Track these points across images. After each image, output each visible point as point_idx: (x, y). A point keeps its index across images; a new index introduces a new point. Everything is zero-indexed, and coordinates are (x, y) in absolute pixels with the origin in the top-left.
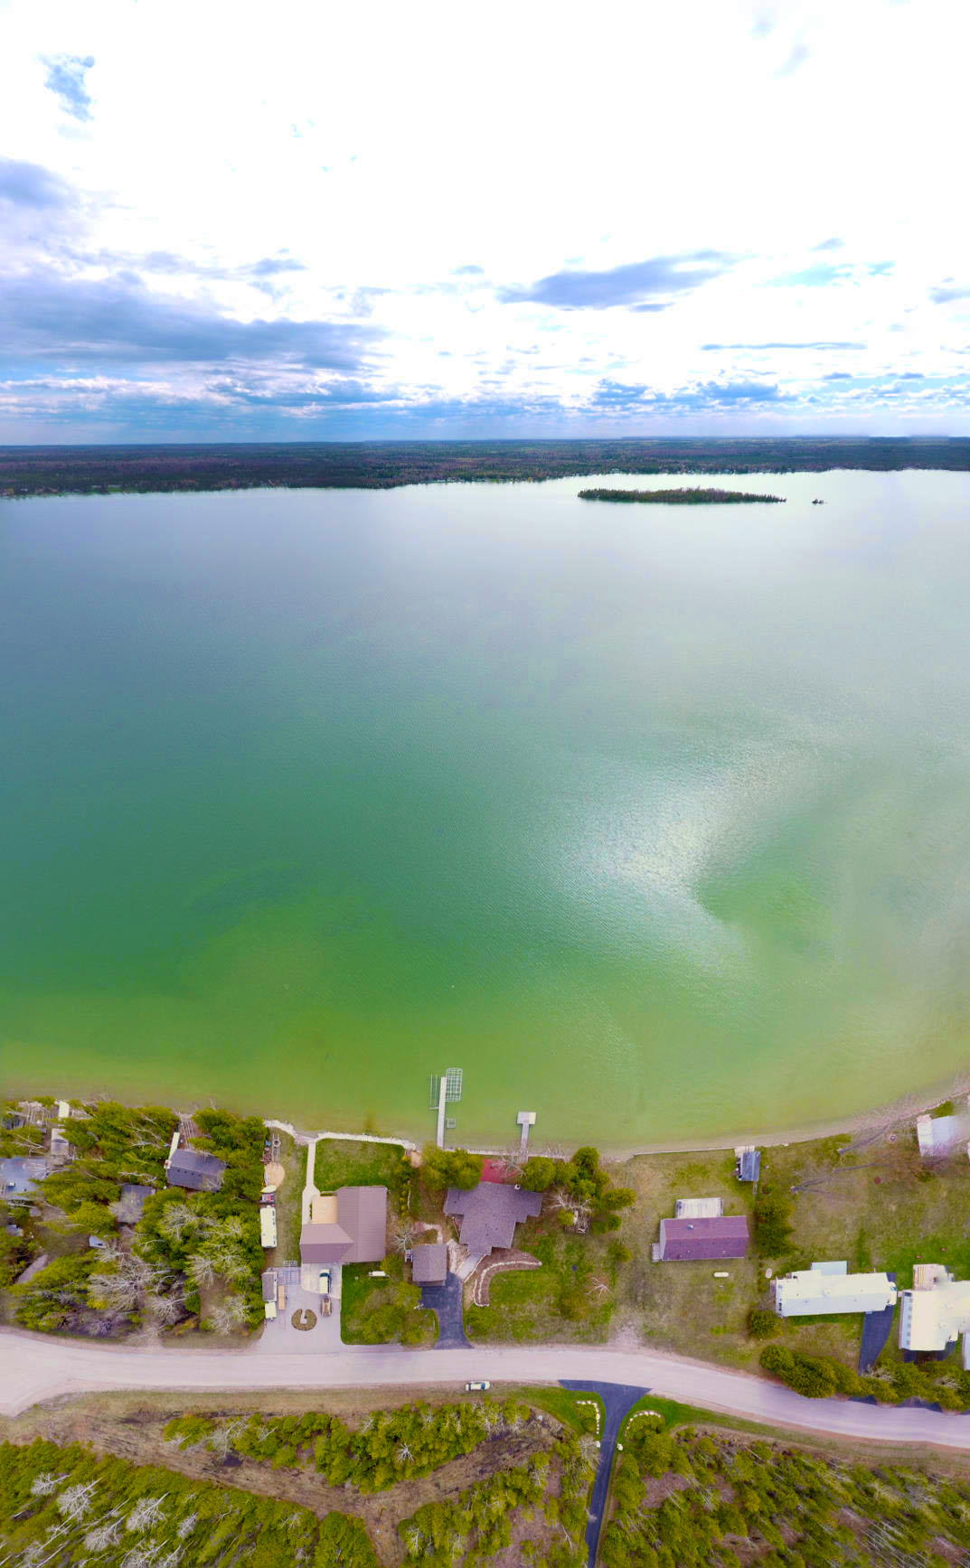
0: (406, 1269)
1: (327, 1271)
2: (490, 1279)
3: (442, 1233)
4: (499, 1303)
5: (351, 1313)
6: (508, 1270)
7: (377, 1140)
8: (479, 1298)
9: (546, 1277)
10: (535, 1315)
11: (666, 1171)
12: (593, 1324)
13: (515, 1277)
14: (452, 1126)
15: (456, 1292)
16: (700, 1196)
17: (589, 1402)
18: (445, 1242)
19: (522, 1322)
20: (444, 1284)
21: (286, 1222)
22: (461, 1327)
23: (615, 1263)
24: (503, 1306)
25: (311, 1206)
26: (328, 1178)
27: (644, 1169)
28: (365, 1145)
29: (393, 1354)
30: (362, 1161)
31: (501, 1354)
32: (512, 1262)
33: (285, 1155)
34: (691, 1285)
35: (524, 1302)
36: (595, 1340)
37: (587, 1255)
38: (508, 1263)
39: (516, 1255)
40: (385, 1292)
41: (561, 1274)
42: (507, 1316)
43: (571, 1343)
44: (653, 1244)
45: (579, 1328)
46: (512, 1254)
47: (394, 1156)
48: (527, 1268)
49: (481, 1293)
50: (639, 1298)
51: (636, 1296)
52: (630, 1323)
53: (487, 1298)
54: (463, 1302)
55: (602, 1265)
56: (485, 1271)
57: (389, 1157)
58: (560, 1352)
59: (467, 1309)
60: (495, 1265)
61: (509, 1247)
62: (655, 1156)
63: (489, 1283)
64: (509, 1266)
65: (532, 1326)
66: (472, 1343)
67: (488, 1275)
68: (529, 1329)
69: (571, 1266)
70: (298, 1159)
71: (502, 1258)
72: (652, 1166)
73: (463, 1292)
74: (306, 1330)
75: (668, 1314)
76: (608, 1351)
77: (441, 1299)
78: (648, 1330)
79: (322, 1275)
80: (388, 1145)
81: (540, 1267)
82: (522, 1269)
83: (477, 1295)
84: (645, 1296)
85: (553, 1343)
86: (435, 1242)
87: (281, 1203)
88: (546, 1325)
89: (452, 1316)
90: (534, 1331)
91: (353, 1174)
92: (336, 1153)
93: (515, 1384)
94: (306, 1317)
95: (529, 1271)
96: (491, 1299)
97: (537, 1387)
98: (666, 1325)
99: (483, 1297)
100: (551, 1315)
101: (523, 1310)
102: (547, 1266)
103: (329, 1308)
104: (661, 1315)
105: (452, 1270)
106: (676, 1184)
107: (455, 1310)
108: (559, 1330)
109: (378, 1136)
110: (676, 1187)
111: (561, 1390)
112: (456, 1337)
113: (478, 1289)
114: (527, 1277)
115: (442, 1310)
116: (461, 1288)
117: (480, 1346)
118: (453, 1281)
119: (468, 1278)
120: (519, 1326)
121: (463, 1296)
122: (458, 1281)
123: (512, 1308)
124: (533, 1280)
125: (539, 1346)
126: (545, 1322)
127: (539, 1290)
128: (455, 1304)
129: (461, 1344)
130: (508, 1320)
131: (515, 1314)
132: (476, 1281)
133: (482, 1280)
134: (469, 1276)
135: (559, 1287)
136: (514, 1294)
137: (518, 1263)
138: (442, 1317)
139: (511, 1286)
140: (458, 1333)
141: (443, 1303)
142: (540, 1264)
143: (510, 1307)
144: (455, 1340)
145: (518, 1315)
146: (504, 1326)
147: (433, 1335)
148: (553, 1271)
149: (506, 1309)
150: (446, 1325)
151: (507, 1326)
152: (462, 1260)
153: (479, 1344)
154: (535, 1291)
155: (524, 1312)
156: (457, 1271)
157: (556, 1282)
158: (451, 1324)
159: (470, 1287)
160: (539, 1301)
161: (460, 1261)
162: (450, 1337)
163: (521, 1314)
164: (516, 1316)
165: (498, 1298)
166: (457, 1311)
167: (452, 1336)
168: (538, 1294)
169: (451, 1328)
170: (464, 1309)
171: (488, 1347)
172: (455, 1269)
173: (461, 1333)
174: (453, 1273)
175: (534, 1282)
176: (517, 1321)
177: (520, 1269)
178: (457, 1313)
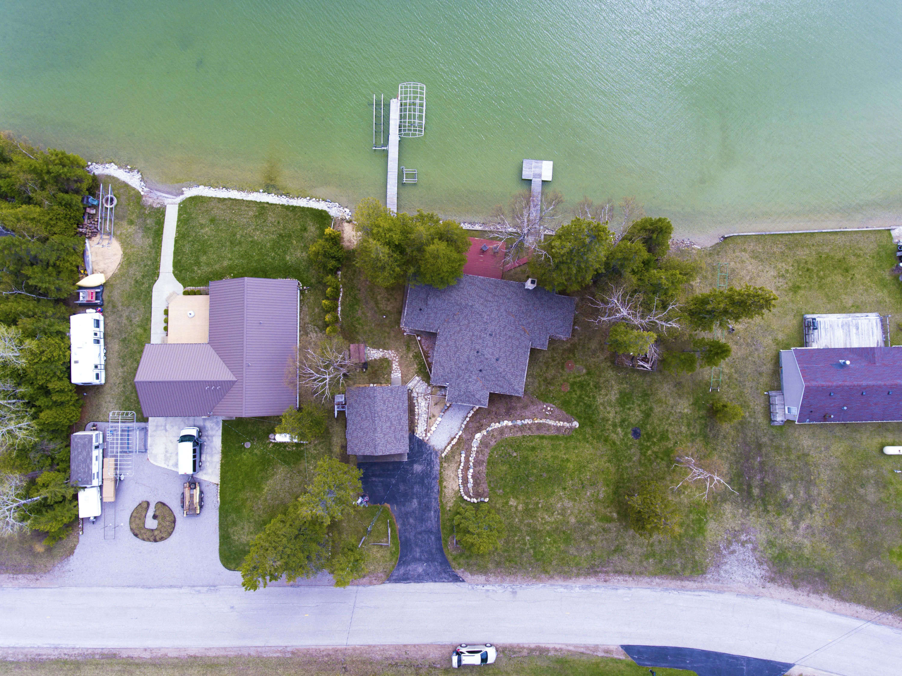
0: (337, 429)
1: (193, 432)
2: (487, 451)
3: (400, 365)
4: (506, 495)
5: (238, 510)
6: (519, 434)
7: (283, 201)
8: (470, 485)
9: (588, 450)
10: (573, 520)
11: (779, 266)
13: (533, 449)
14: (410, 181)
15: (427, 474)
16: (843, 310)
18: (405, 382)
19: (549, 534)
20: (405, 459)
21: (124, 340)
22: (439, 539)
23: (706, 426)
24: (513, 502)
25: (166, 312)
26: (198, 263)
27: (743, 261)
28: (263, 207)
29: (317, 589)
30: (258, 236)
31: (514, 593)
32: (526, 421)
33: (125, 223)
34: (842, 467)
35: (549, 496)
36: (684, 569)
37: (657, 409)
38: (519, 422)
39: (533, 408)
40: (300, 472)
41: (614, 443)
42: (521, 521)
43: (641, 573)
44: (773, 393)
45: (652, 545)
46: (525, 407)
47: (312, 229)
48: (552, 433)
49: (473, 477)
50: (756, 491)
51: (750, 486)
52: (743, 537)
53: (484, 487)
54: (440, 492)
55: (684, 429)
56: (478, 436)
57: (305, 230)
58: (620, 591)
59: (450, 505)
60: (496, 425)
61: (521, 395)
62: (760, 238)
63: (486, 458)
64: (523, 428)
65: (567, 540)
66: (459, 572)
67: (484, 443)
68: (562, 547)
69: (630, 430)
70: (146, 229)
71: (508, 415)
72: (755, 256)
73: (441, 473)
74: (155, 541)
75: (807, 522)
76: (708, 590)
77: (402, 487)
78: (776, 551)
79: (185, 439)
80: (303, 209)
81: (576, 430)
82: (544, 432)
83: (465, 481)
84: (763, 488)
85: (607, 572)
86: (389, 381)
87: (114, 307)
88: (593, 538)
89: (422, 520)
90: (573, 551)
91: (242, 257)
92: (213, 221)
93: (542, 651)
94: (155, 517)
95: (556, 438)
96: (492, 489)
97: (584, 658)
98: (806, 541)
99: (476, 484)
100: (601, 520)
101: (549, 509)
102: (588, 430)
103: (197, 499)
104: (796, 523)
105: (420, 432)
106: (799, 287)
107: (428, 508)
108: (618, 550)
109: (287, 195)
110: (801, 292)
111: (628, 665)
112: (430, 560)
113: (466, 468)
114: (554, 448)
115: (403, 508)
116: (437, 467)
117: (476, 577)
118: (422, 453)
119: (449, 448)
120: (545, 540)
121: (441, 482)
122: (431, 453)
123: (531, 506)
124: (565, 454)
125: (582, 579)
126: (591, 533)
127: (577, 473)
128: (427, 495)
129: (439, 573)
130: (524, 529)
131: (535, 517)
132: (463, 455)
133: (473, 455)
134: (451, 445)
135: (613, 469)
136: (532, 479)
137: (536, 422)
138: (404, 521)
139: (526, 464)
140: (434, 551)
141: (405, 495)
142: (576, 424)
143: (527, 504)
144: (430, 566)
145: (542, 519)
146: (516, 538)
147: (388, 555)
148: (599, 437)
149: (520, 508)
150: (411, 536)
151: (524, 539)
152: (436, 414)
153: (472, 574)
154: (570, 475)
155: (553, 513)
156: (429, 434)
157: (606, 458)
158: (420, 533)
159: (454, 465)
160: (578, 494)
161: (434, 416)
162: (420, 560)
163: (546, 517)
164: (538, 521)
165: (504, 486)
166: (430, 510)
167: (423, 557)
168: (576, 480)
169: (422, 542)
170: (443, 506)
171: (490, 579)
172: (426, 430)
173: (441, 550)
174: (421, 438)
175: (567, 459)
176: (540, 531)
177: (542, 434)
178: (432, 513)
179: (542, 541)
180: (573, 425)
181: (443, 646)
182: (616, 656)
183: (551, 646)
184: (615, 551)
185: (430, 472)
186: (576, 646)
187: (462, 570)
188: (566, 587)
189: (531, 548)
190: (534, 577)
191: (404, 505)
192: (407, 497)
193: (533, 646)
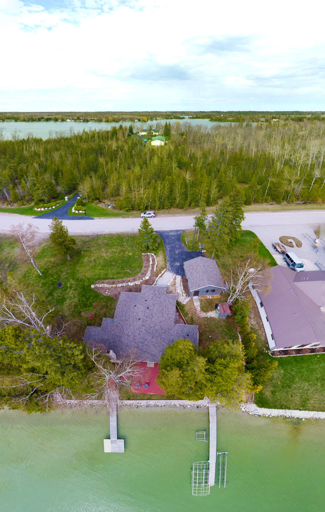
2: (143, 271)
3: (196, 309)
4: (134, 256)
6: (125, 279)
9: (89, 275)
10: (103, 250)
13: (118, 273)
15: (173, 262)
18: (191, 301)
22: (165, 242)
24: (130, 254)
28: (303, 406)
32: (120, 285)
35: (113, 257)
38: (124, 284)
39: (116, 292)
41: (73, 279)
46: (119, 292)
48: (106, 281)
49: (150, 261)
53: (144, 258)
54: (165, 256)
56: (147, 278)
58: (88, 231)
59: (160, 252)
60: (137, 283)
63: (143, 268)
64: (122, 282)
65: (107, 244)
67: (144, 274)
68: (110, 242)
69: (63, 286)
71: (130, 289)
73: (166, 263)
82: (111, 281)
83: (153, 260)
86: (201, 301)
88: (95, 245)
89: (173, 247)
90: (106, 241)
94: (291, 243)
95: (104, 278)
96: (140, 258)
100: (89, 251)
101: (113, 253)
102: (86, 284)
105: (179, 278)
107: (171, 251)
109: (286, 418)
111: (93, 216)
113: (153, 265)
114: (107, 274)
116: (168, 265)
118: (176, 269)
120: (117, 244)
121: (165, 259)
122: (172, 270)
124: (101, 272)
127: (97, 265)
128: (172, 255)
129: (163, 233)
130: (126, 246)
131: (120, 250)
132: (155, 270)
133: (150, 270)
134: (162, 274)
135: (78, 268)
136: (120, 262)
137: (115, 285)
138: (181, 246)
140: (166, 238)
142: (93, 286)
143: (124, 253)
144: (168, 235)
145: (117, 250)
146: (130, 244)
147: (186, 237)
148: (81, 281)
149: (127, 252)
150: (177, 242)
151: (127, 243)
154: (100, 264)
156: (174, 277)
157: (80, 272)
158: (173, 243)
159: (159, 266)
160: (98, 258)
161: (172, 286)
165: (134, 259)
167: (171, 237)
168: (98, 262)
170: (164, 252)
173: (163, 239)
174: (178, 276)
176: (119, 246)
178: (168, 249)
184: (87, 242)
189: (124, 241)
191: (182, 251)
192: (181, 254)
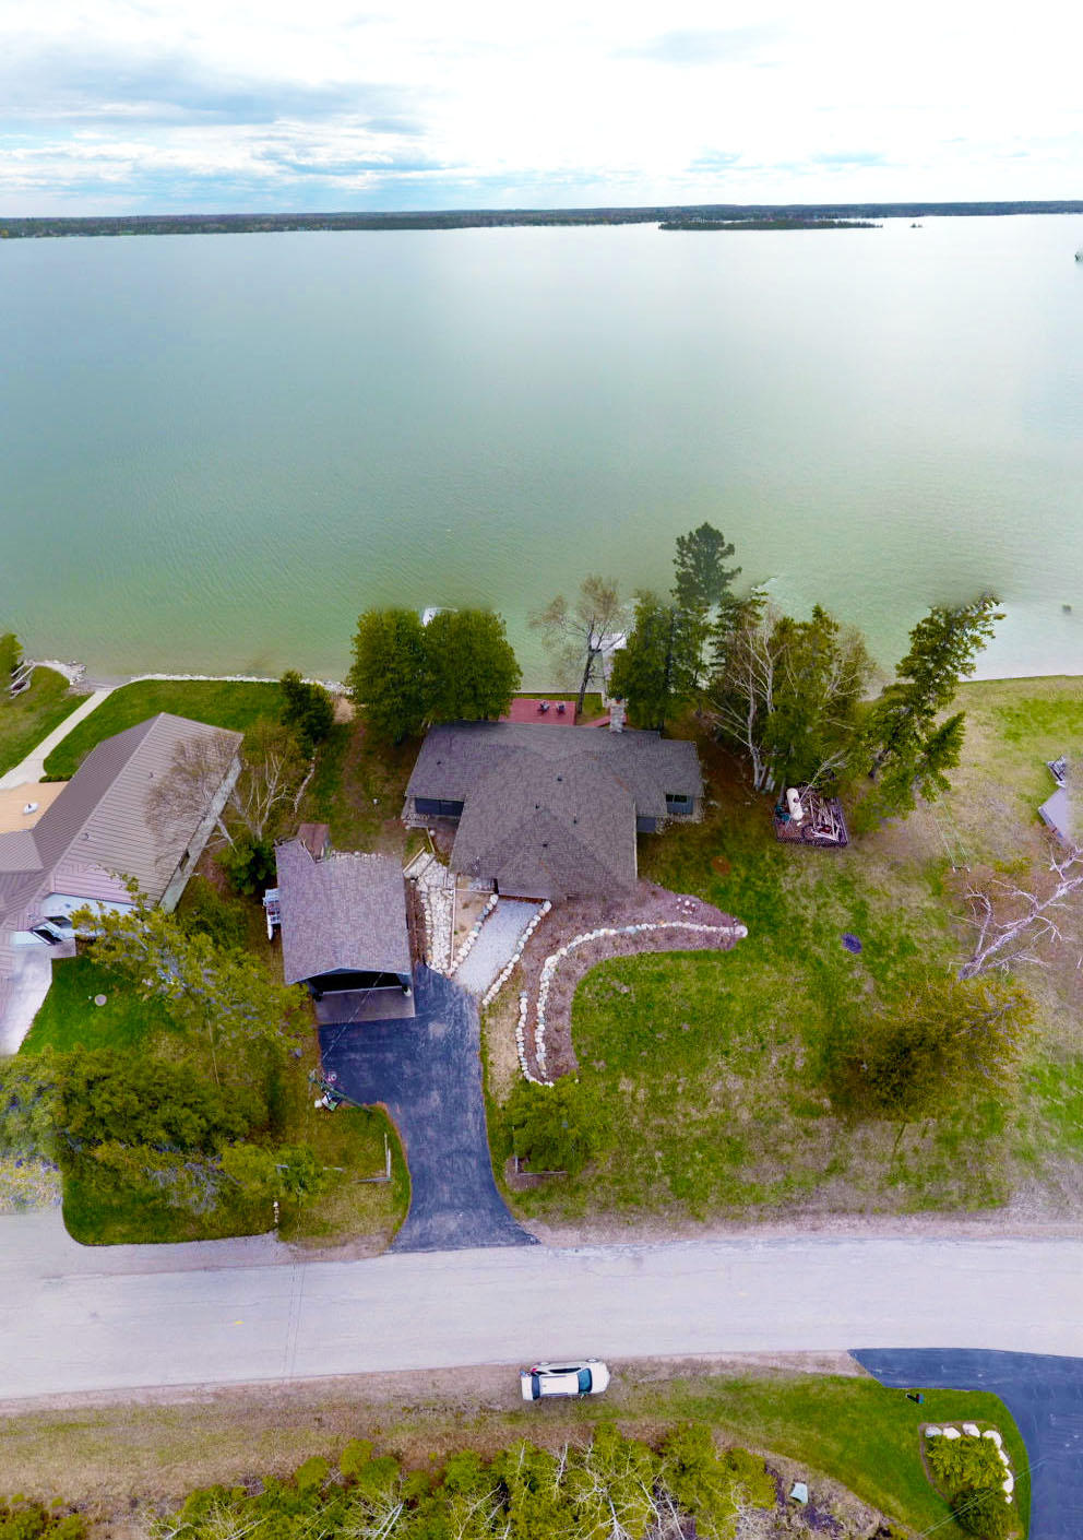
2: (571, 987)
4: (611, 1072)
6: (632, 951)
8: (541, 1056)
9: (768, 977)
10: (745, 1115)
12: (948, 1141)
13: (661, 978)
15: (455, 1041)
17: (973, 1430)
19: (700, 1145)
20: (413, 1014)
22: (485, 1165)
24: (626, 1085)
29: (253, 1273)
31: (638, 1260)
32: (645, 927)
35: (696, 1069)
36: (965, 1198)
38: (630, 929)
39: (656, 902)
41: (818, 963)
42: (643, 1123)
43: (884, 1211)
45: (901, 1158)
46: (641, 903)
48: (699, 945)
49: (545, 1039)
53: (569, 1057)
54: (484, 1075)
56: (551, 961)
58: (846, 1247)
59: (502, 1099)
60: (585, 938)
63: (569, 1001)
64: (636, 940)
65: (736, 1154)
66: (529, 1226)
67: (563, 973)
68: (727, 1169)
71: (608, 917)
73: (483, 1037)
76: (1016, 1236)
77: (407, 1069)
81: (742, 941)
82: (679, 948)
83: (531, 1049)
85: (816, 1213)
88: (786, 1148)
89: (451, 1130)
90: (747, 1176)
93: (696, 1368)
95: (710, 956)
96: (584, 1061)
97: (780, 1378)
99: (553, 1051)
100: (800, 1113)
101: (697, 1096)
102: (767, 939)
105: (437, 961)
107: (460, 1106)
108: (835, 1169)
111: (865, 1387)
112: (471, 1205)
113: (532, 1026)
114: (702, 975)
115: (412, 1110)
116: (475, 1028)
117: (561, 1233)
118: (444, 1001)
119: (496, 988)
120: (692, 1157)
121: (483, 1055)
122: (461, 1000)
123: (661, 1092)
124: (724, 985)
125: (767, 1227)
126: (781, 1139)
127: (749, 1021)
128: (459, 1081)
129: (491, 1230)
130: (650, 1137)
131: (671, 1112)
132: (524, 1001)
133: (544, 997)
134: (499, 983)
135: (819, 1013)
136: (661, 1036)
137: (664, 926)
138: (415, 1134)
139: (649, 1007)
140: (477, 1188)
141: (416, 1083)
142: (742, 931)
143: (653, 1088)
144: (470, 1216)
145: (685, 1115)
146: (637, 1156)
147: (389, 1199)
148: (789, 952)
149: (641, 1095)
150: (431, 1161)
151: (651, 1158)
152: (467, 924)
153: (552, 1227)
154: (737, 1026)
155: (705, 1104)
156: (454, 964)
157: (803, 990)
158: (449, 1156)
159: (507, 1022)
160: (753, 1061)
161: (463, 929)
162: (451, 1207)
163: (693, 1112)
164: (678, 1121)
165: (608, 1054)
166: (466, 1112)
167: (456, 1201)
168: (749, 1034)
169: (452, 1172)
170: (489, 1101)
171: (590, 1236)
172: (448, 957)
173: (490, 1187)
174: (440, 972)
175: (729, 995)
176: (681, 1140)
177: (676, 950)
178: (470, 1116)
179: (688, 1159)
180: (737, 932)
181: (505, 1368)
182: (840, 1372)
183: (714, 1358)
184: (830, 1171)
185: (462, 1036)
186: (762, 1357)
187: (534, 1221)
188: (737, 1244)
189: (667, 1173)
190: (675, 1229)
191: (414, 1104)
192: (419, 1087)
193: (678, 1360)
